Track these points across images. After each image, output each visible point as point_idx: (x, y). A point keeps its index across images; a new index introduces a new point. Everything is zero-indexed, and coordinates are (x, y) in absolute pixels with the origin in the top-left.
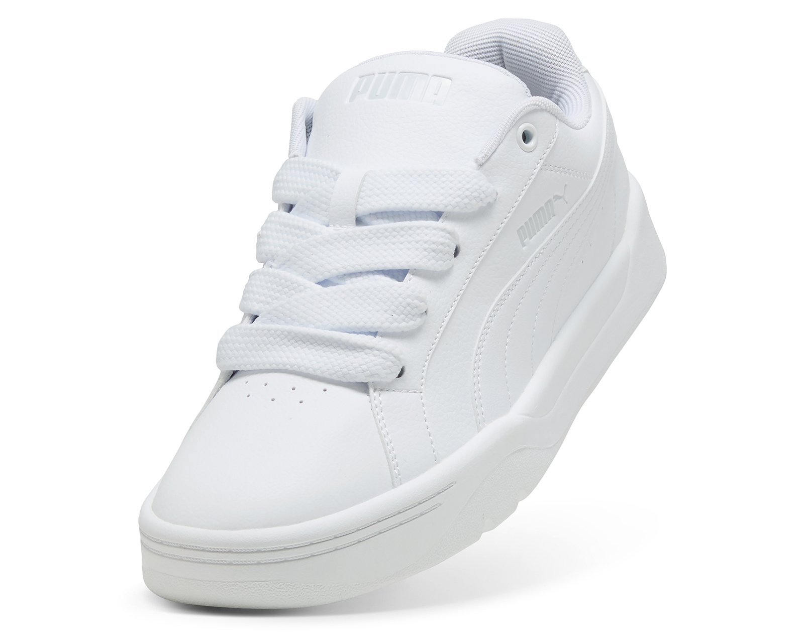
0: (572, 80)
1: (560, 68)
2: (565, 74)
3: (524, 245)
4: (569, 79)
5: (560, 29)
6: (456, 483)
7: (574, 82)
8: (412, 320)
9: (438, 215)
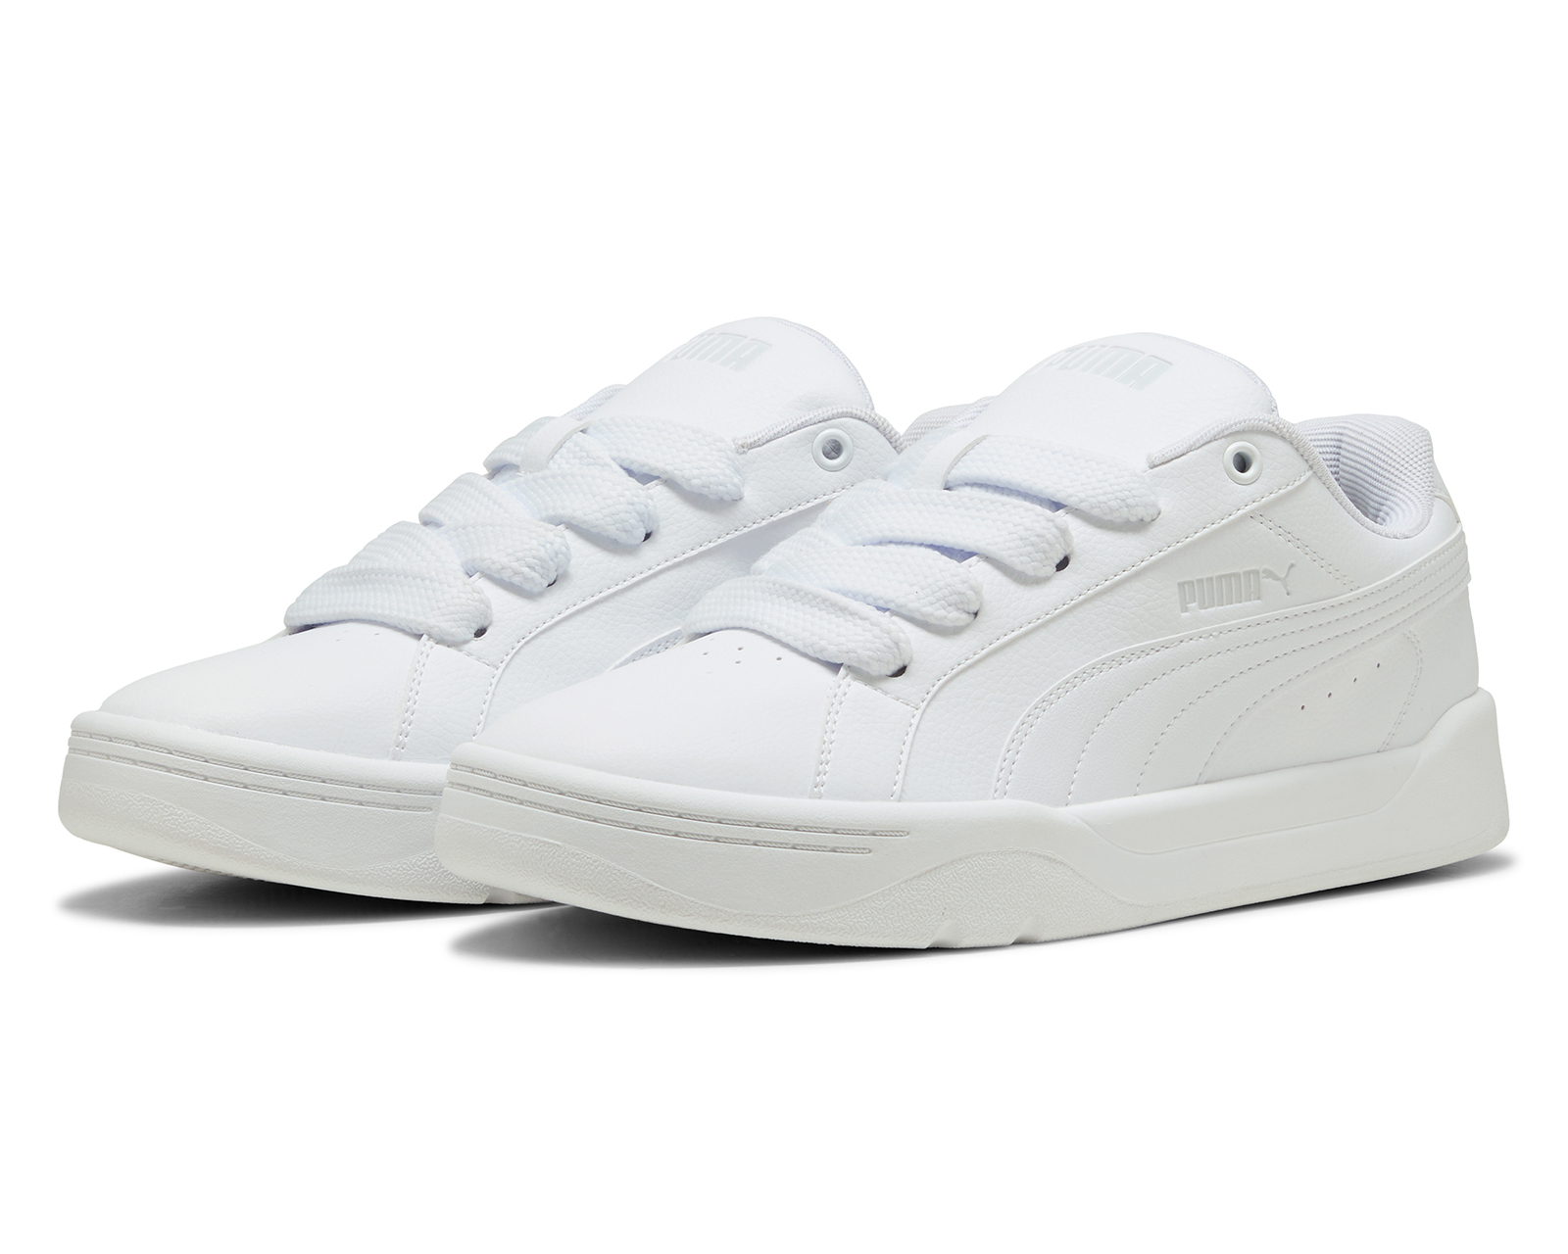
0: (1410, 495)
1: (1400, 475)
2: (1404, 485)
3: (1186, 610)
4: (1407, 493)
5: (1430, 440)
6: (908, 833)
7: (1413, 498)
8: (944, 609)
9: (1057, 506)
